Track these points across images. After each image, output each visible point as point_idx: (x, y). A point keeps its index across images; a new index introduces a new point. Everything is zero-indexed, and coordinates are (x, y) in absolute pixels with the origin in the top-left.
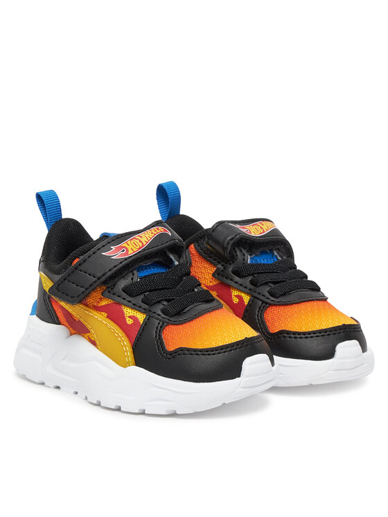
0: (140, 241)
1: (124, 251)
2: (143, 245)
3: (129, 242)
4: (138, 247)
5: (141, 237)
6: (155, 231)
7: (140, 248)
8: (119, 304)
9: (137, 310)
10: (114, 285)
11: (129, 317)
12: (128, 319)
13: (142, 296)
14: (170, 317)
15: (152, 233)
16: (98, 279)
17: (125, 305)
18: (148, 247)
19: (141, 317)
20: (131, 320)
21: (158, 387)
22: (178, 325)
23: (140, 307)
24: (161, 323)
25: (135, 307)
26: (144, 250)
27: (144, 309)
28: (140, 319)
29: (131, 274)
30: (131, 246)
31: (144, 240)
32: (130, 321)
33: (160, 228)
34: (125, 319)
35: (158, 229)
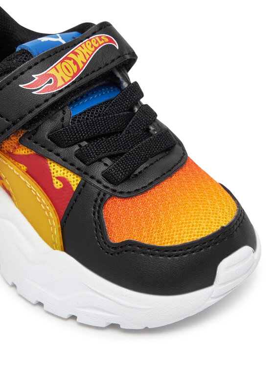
0: (75, 63)
1: (50, 81)
2: (79, 70)
3: (58, 67)
4: (72, 74)
5: (76, 54)
6: (97, 42)
7: (75, 75)
8: (44, 157)
9: (68, 169)
10: (37, 129)
11: (58, 178)
12: (55, 181)
13: (77, 148)
14: (115, 184)
15: (92, 46)
16: (14, 124)
17: (51, 160)
18: (86, 73)
19: (74, 180)
20: (60, 183)
21: (96, 292)
22: (125, 198)
23: (72, 165)
24: (102, 194)
25: (65, 163)
26: (80, 78)
27: (78, 169)
28: (72, 183)
29: (61, 113)
30: (61, 74)
31: (80, 59)
32: (58, 185)
33: (103, 36)
34: (52, 180)
35: (100, 37)
